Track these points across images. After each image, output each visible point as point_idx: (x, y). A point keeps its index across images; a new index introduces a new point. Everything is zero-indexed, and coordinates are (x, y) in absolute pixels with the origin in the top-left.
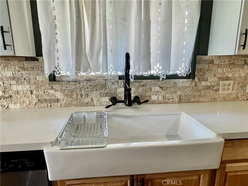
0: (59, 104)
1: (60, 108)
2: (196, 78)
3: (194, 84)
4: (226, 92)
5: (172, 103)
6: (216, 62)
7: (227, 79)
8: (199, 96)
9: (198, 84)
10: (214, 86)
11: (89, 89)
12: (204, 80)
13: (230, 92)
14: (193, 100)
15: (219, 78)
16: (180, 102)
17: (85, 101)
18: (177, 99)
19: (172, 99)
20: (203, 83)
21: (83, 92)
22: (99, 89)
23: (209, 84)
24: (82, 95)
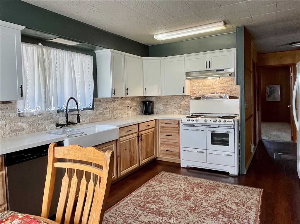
0: (25, 132)
1: (25, 135)
2: (95, 109)
3: (94, 112)
4: (107, 115)
5: (86, 123)
6: (102, 101)
7: (107, 108)
8: (97, 118)
9: (96, 112)
10: (103, 113)
11: (43, 120)
12: (98, 110)
13: (109, 115)
14: (95, 121)
15: (104, 108)
16: (90, 123)
17: (41, 128)
18: (88, 121)
19: (86, 121)
20: (98, 112)
21: (40, 122)
22: (49, 119)
23: (100, 112)
24: (39, 124)
